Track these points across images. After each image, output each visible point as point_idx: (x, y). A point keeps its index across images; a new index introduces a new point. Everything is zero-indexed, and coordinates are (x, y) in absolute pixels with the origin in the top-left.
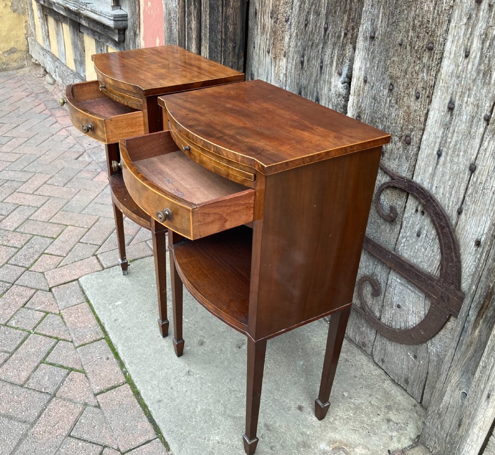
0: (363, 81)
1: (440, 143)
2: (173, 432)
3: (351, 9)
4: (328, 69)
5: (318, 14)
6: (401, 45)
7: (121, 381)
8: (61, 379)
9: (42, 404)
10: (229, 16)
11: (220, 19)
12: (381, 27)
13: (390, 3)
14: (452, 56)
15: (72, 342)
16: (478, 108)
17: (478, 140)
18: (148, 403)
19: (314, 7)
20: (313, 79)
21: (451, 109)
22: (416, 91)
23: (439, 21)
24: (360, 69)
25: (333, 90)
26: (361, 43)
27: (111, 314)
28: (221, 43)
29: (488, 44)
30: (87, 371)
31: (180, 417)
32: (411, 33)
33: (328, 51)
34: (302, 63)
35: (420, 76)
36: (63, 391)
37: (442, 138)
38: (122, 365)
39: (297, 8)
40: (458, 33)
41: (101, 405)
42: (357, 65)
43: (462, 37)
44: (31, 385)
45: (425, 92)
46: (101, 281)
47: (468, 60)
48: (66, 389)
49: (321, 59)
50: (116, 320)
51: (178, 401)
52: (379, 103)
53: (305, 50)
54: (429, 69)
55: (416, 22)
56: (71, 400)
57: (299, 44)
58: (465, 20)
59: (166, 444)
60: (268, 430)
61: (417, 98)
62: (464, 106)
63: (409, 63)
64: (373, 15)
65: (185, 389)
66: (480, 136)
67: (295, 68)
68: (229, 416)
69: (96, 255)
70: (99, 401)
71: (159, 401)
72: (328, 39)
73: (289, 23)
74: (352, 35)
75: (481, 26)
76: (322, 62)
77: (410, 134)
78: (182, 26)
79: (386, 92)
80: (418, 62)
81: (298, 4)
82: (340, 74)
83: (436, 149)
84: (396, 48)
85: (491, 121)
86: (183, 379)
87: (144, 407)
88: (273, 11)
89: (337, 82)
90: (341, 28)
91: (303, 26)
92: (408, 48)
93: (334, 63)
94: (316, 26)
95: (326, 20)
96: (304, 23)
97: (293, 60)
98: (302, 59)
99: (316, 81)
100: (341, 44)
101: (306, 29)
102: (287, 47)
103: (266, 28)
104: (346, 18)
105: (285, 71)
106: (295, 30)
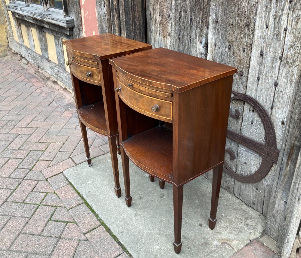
0: (214, 45)
1: (258, 73)
2: (133, 247)
3: (204, 8)
4: (194, 40)
5: (186, 11)
6: (232, 25)
7: (98, 225)
8: (62, 228)
9: (54, 244)
10: (136, 16)
11: (131, 18)
13: (224, 4)
14: (260, 28)
15: (65, 207)
16: (275, 54)
17: (277, 70)
18: (115, 234)
19: (183, 8)
20: (186, 47)
21: (262, 55)
22: (243, 47)
23: (251, 11)
24: (212, 39)
25: (198, 51)
26: (211, 26)
27: (86, 189)
28: (133, 31)
29: (277, 20)
30: (77, 222)
31: (136, 239)
32: (237, 18)
33: (194, 32)
34: (179, 38)
35: (244, 40)
36: (65, 235)
37: (259, 70)
38: (97, 216)
39: (174, 9)
40: (261, 16)
41: (89, 239)
42: (210, 37)
43: (264, 18)
44: (45, 234)
45: (248, 48)
46: (76, 171)
47: (268, 29)
48: (66, 233)
49: (190, 35)
50: (89, 192)
51: (133, 230)
52: (224, 56)
53: (180, 31)
54: (248, 36)
55: (239, 12)
56: (70, 239)
57: (177, 28)
58: (264, 9)
59: (130, 255)
60: (185, 239)
61: (244, 51)
62: (268, 53)
63: (238, 34)
64: (216, 11)
65: (135, 224)
66: (278, 67)
67: (176, 41)
68: (163, 234)
69: (71, 158)
70: (87, 237)
71: (122, 232)
72: (193, 24)
73: (170, 18)
74: (206, 22)
75: (273, 11)
76: (190, 37)
77: (242, 70)
78: (109, 23)
79: (227, 50)
80: (242, 33)
81: (174, 7)
82: (201, 43)
83: (257, 77)
84: (230, 27)
85: (283, 59)
86: (133, 218)
87: (114, 236)
88: (160, 12)
89: (200, 48)
90: (199, 18)
91: (178, 19)
92: (236, 26)
93: (198, 37)
94: (185, 18)
95: (191, 14)
96: (178, 17)
97: (174, 38)
98: (179, 36)
99: (188, 48)
100: (200, 27)
101: (180, 20)
102: (170, 30)
103: (157, 21)
104: (202, 13)
105: (170, 44)
106: (174, 21)
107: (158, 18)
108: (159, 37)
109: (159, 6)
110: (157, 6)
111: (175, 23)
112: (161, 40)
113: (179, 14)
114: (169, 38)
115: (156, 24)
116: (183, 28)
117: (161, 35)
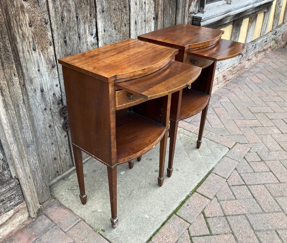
0: (104, 31)
4: (84, 36)
5: (69, 11)
6: (114, 10)
12: (105, 5)
14: (133, 6)
15: (188, 229)
16: (142, 19)
18: (201, 179)
19: (65, 8)
21: (136, 23)
24: (101, 27)
25: (89, 44)
26: (99, 16)
30: (202, 210)
32: (117, 4)
33: (82, 27)
34: (65, 42)
35: (124, 18)
36: (220, 213)
39: (53, 12)
44: (229, 229)
45: (127, 23)
48: (217, 213)
49: (78, 33)
51: (193, 170)
53: (65, 34)
54: (126, 14)
57: (60, 32)
59: (213, 168)
62: (139, 20)
64: (101, 2)
67: (61, 47)
72: (80, 21)
73: (49, 23)
76: (79, 35)
79: (114, 31)
81: (54, 10)
82: (92, 35)
84: (113, 12)
85: (146, 21)
87: (203, 180)
88: (31, 21)
89: (91, 39)
90: (87, 13)
91: (60, 22)
92: (118, 9)
93: (87, 31)
94: (70, 18)
95: (76, 12)
96: (61, 19)
97: (58, 44)
98: (65, 39)
99: (78, 46)
100: (89, 20)
101: (64, 22)
102: (51, 39)
103: (26, 35)
104: (89, 7)
105: (53, 54)
106: (55, 26)
107: (28, 31)
108: (34, 54)
109: (27, 15)
110: (24, 16)
111: (57, 27)
112: (38, 56)
113: (62, 16)
114: (52, 48)
115: (25, 40)
116: (68, 29)
117: (37, 50)
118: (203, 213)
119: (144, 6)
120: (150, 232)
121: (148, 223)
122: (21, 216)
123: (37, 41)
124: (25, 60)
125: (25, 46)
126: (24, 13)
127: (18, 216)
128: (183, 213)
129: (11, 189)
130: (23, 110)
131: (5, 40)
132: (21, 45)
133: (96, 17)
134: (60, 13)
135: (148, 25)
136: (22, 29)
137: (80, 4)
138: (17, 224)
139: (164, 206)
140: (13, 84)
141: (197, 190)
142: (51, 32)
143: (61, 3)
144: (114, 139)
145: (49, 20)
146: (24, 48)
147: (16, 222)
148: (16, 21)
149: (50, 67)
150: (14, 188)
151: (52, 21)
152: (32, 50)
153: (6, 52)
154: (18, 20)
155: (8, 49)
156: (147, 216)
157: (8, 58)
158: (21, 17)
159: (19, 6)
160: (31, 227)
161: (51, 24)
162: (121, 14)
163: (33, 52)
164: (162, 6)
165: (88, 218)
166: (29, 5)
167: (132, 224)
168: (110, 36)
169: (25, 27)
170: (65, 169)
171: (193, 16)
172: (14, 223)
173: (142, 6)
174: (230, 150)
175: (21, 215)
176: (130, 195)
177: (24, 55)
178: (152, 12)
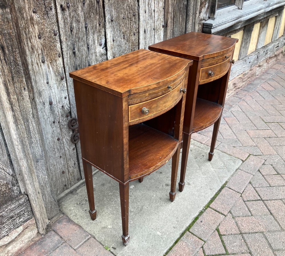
0: (112, 41)
1: (145, 45)
4: (93, 46)
5: (78, 21)
6: (124, 18)
12: (114, 15)
14: (142, 14)
16: (151, 27)
19: (74, 19)
21: (145, 32)
22: (134, 33)
25: (98, 55)
26: (108, 25)
29: (150, 6)
30: (216, 226)
32: (126, 13)
33: (91, 37)
34: (74, 53)
35: (134, 27)
36: (236, 231)
37: (145, 43)
40: (142, 6)
44: (246, 248)
47: (146, 14)
48: (233, 230)
49: (87, 44)
53: (74, 45)
54: (135, 23)
55: (127, 7)
57: (69, 43)
59: (227, 182)
61: (134, 35)
62: (148, 29)
64: (110, 11)
67: (70, 58)
72: (89, 32)
76: (88, 45)
77: (135, 49)
79: (122, 40)
81: (63, 21)
82: (101, 45)
84: (122, 21)
87: (217, 194)
88: (40, 33)
89: (100, 50)
90: (96, 23)
91: (69, 33)
92: (127, 18)
93: (96, 42)
94: (79, 28)
95: (85, 22)
96: (70, 30)
97: (67, 55)
98: (74, 51)
99: (86, 57)
100: (98, 31)
101: (72, 33)
102: (59, 50)
103: (35, 48)
104: (98, 17)
105: (62, 66)
106: (64, 37)
107: (37, 43)
108: (43, 67)
109: (36, 27)
110: (33, 28)
111: (66, 38)
112: (47, 69)
113: (71, 27)
114: (60, 59)
115: (34, 52)
116: (77, 40)
117: (46, 62)
118: (218, 230)
119: (153, 14)
120: (163, 250)
121: (160, 241)
122: (30, 233)
123: (46, 53)
124: (34, 73)
125: (34, 59)
126: (34, 26)
127: (27, 233)
128: (196, 230)
129: (20, 205)
130: (32, 124)
131: (15, 53)
132: (30, 58)
133: (105, 27)
134: (69, 24)
135: (157, 34)
136: (31, 41)
137: (89, 14)
138: (27, 240)
139: (177, 223)
140: (23, 99)
141: (211, 206)
142: (60, 43)
143: (70, 13)
144: (127, 155)
145: (58, 31)
146: (33, 60)
147: (25, 238)
148: (26, 34)
149: (58, 79)
150: (23, 204)
151: (61, 32)
152: (41, 62)
153: (16, 66)
154: (27, 32)
155: (19, 62)
156: (158, 233)
157: (18, 72)
158: (31, 29)
159: (29, 18)
160: (40, 244)
161: (60, 36)
162: (130, 22)
163: (42, 64)
164: (172, 13)
165: (98, 235)
166: (38, 16)
167: (144, 242)
168: (118, 46)
169: (34, 39)
170: (73, 183)
171: (204, 23)
172: (23, 240)
173: (151, 14)
174: (243, 162)
175: (30, 231)
176: (141, 210)
177: (33, 67)
178: (162, 20)
